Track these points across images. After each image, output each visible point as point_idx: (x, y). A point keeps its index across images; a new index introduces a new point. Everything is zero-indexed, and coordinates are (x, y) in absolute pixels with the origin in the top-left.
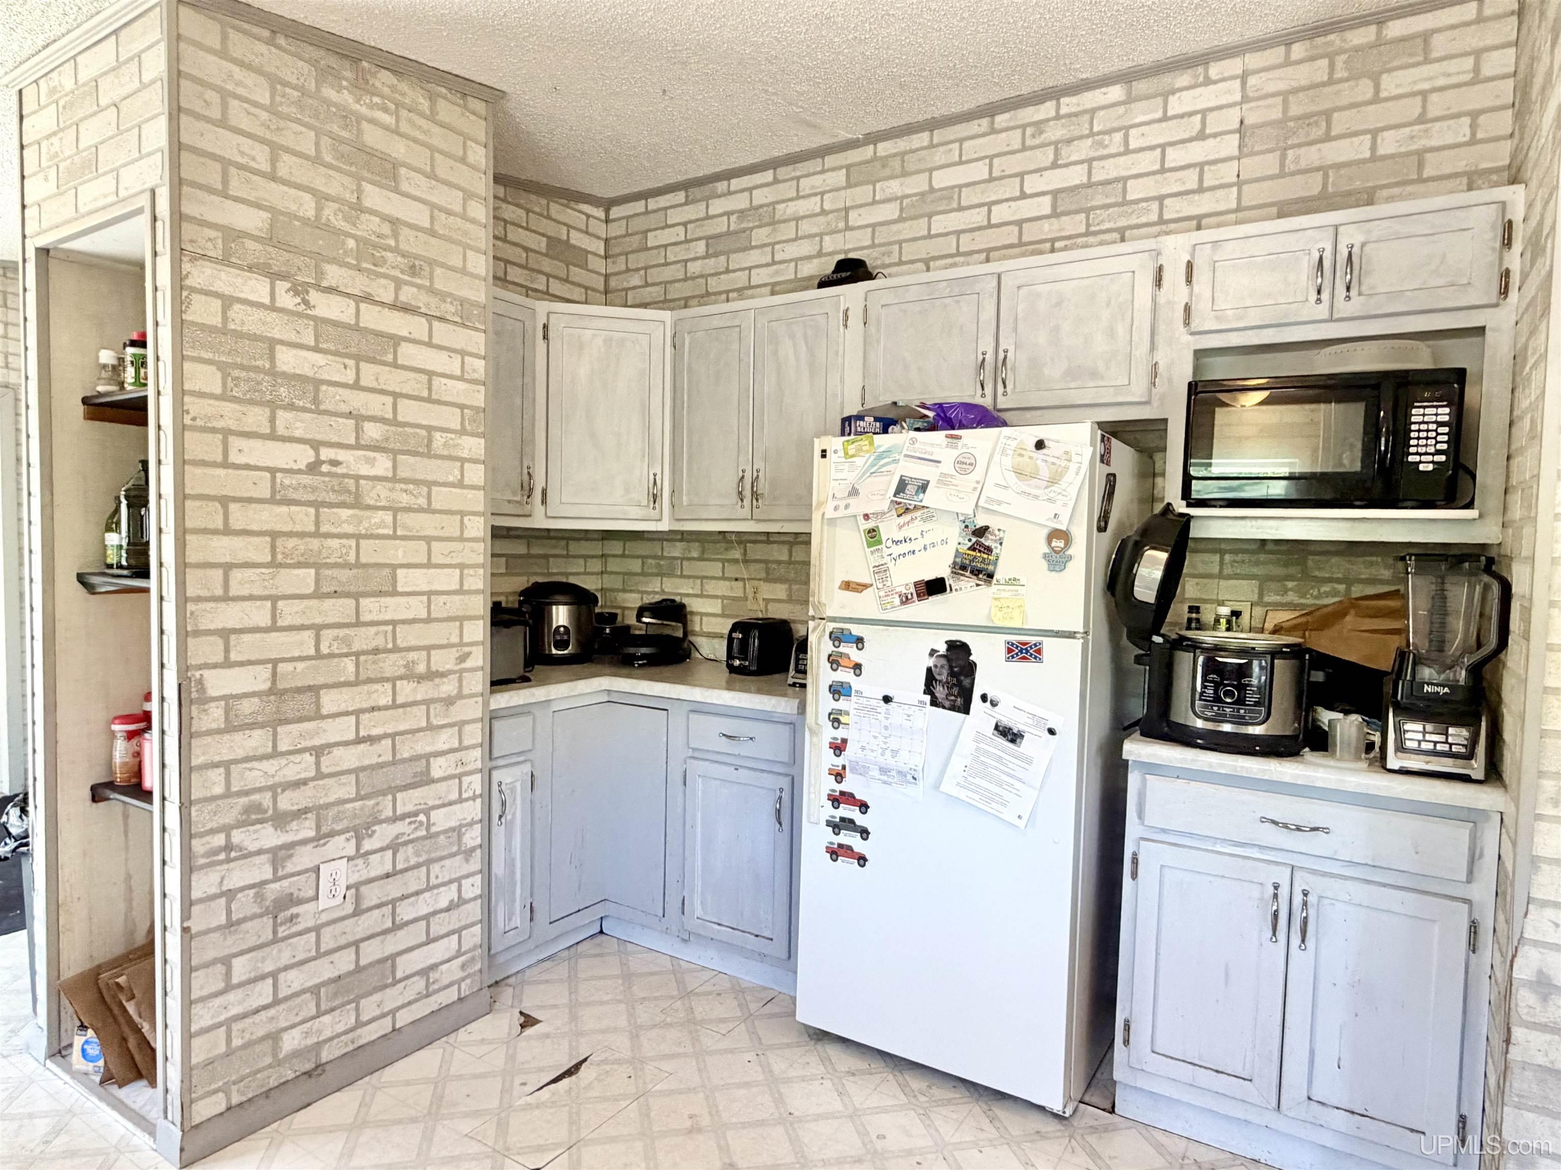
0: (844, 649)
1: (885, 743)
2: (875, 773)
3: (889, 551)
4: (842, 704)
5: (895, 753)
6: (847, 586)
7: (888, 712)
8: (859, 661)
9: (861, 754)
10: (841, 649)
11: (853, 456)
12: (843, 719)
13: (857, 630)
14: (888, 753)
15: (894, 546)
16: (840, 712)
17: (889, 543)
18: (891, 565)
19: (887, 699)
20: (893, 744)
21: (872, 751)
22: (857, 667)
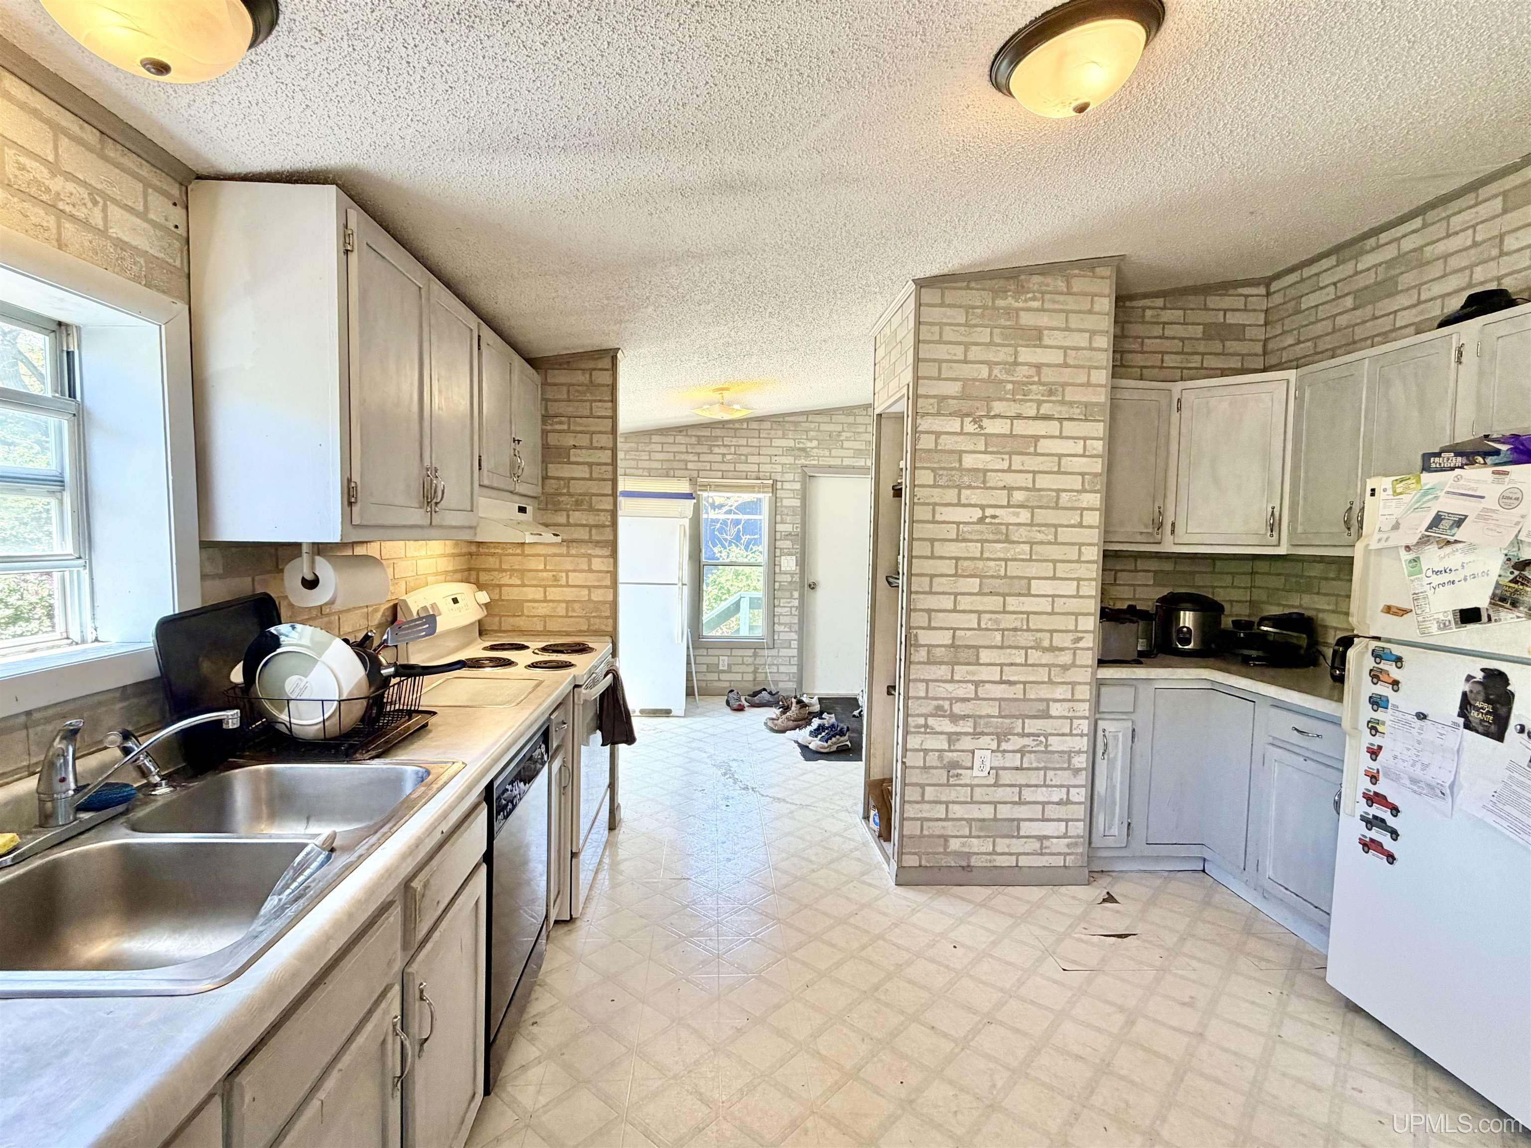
0: (1384, 665)
1: (1417, 756)
2: (1406, 782)
3: (1428, 580)
4: (1380, 715)
5: (1425, 767)
6: (1388, 610)
7: (1421, 728)
8: (1397, 678)
9: (1391, 762)
10: (1381, 666)
11: (1401, 494)
12: (1380, 728)
13: (1397, 650)
14: (1419, 766)
15: (1435, 576)
16: (1378, 722)
17: (1429, 573)
18: (1430, 593)
19: (1422, 716)
20: (1425, 758)
21: (1404, 761)
22: (1395, 683)
